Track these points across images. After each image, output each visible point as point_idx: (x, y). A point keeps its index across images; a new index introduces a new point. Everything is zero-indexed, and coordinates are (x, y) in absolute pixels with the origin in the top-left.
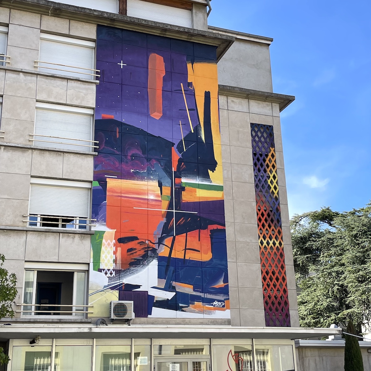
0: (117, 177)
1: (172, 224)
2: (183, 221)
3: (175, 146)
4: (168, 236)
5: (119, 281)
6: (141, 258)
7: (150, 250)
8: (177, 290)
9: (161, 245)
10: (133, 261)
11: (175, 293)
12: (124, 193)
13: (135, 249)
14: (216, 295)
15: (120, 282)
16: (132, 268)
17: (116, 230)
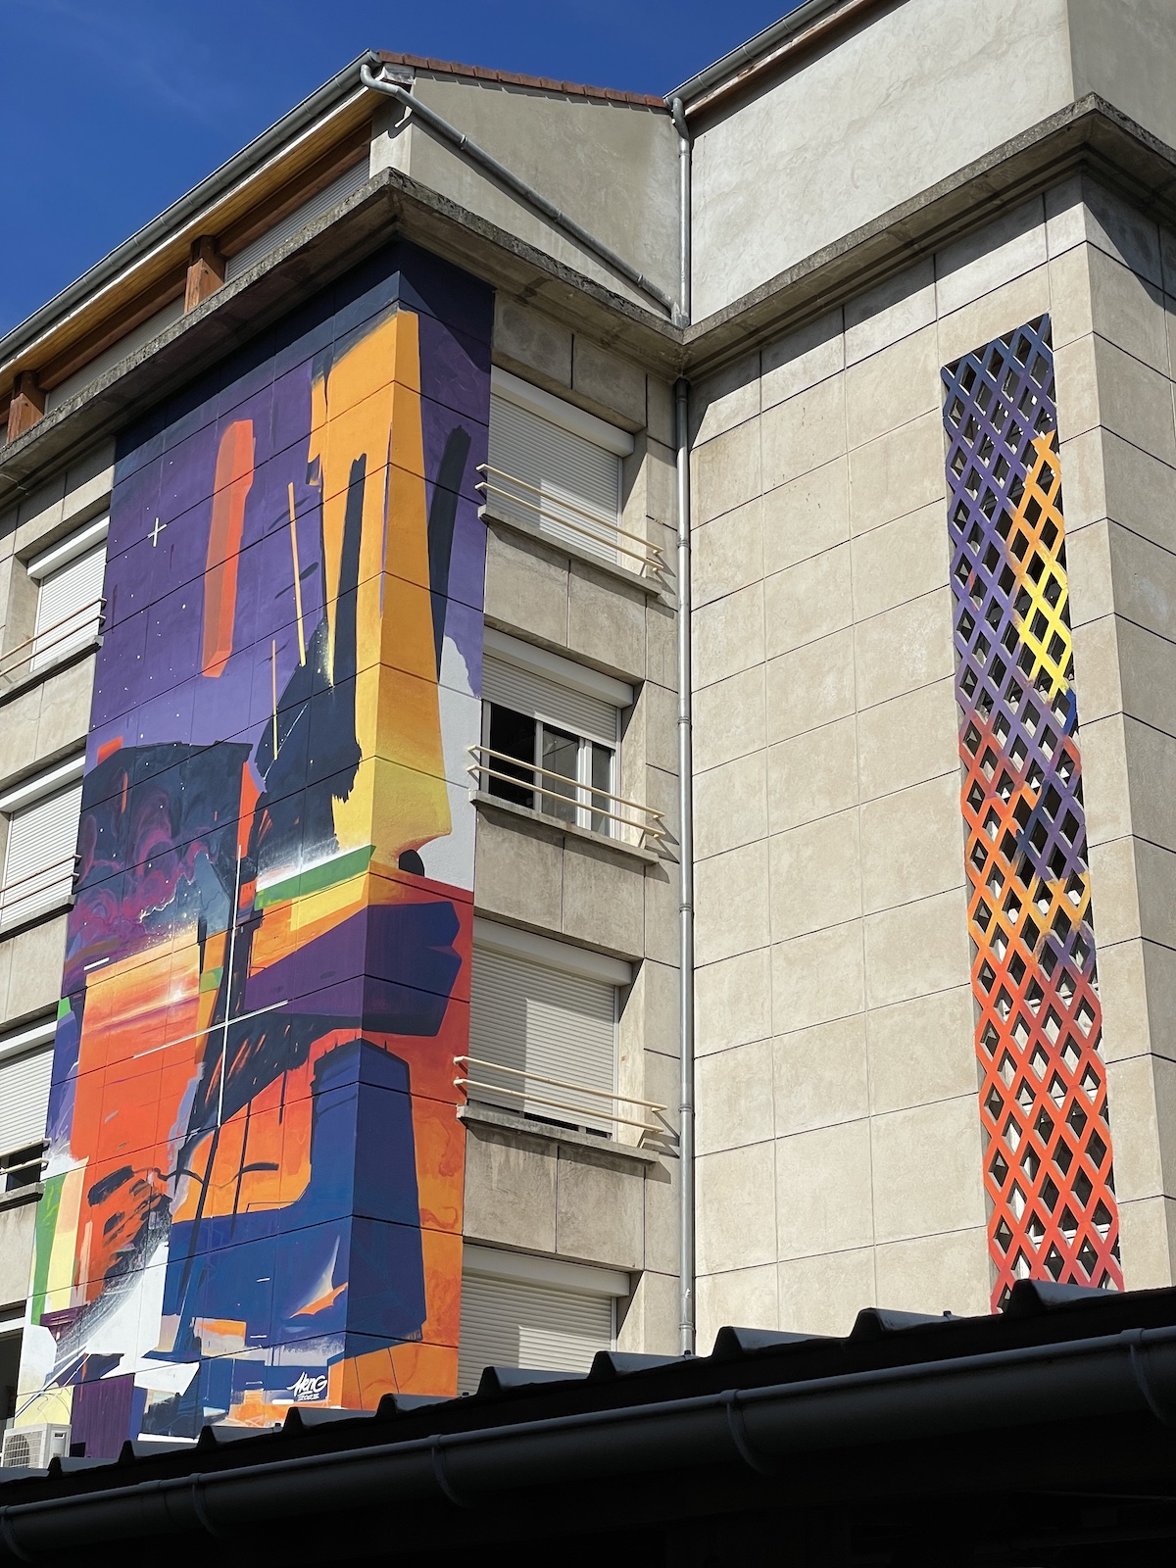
0: (107, 959)
1: (216, 1081)
2: (246, 1056)
3: (253, 753)
4: (203, 1132)
5: (76, 1351)
6: (131, 1248)
7: (155, 1209)
8: (205, 1353)
9: (183, 1177)
10: (114, 1263)
11: (196, 1366)
12: (119, 1012)
13: (122, 1215)
14: (306, 1348)
15: (78, 1353)
16: (109, 1293)
17: (87, 1160)
